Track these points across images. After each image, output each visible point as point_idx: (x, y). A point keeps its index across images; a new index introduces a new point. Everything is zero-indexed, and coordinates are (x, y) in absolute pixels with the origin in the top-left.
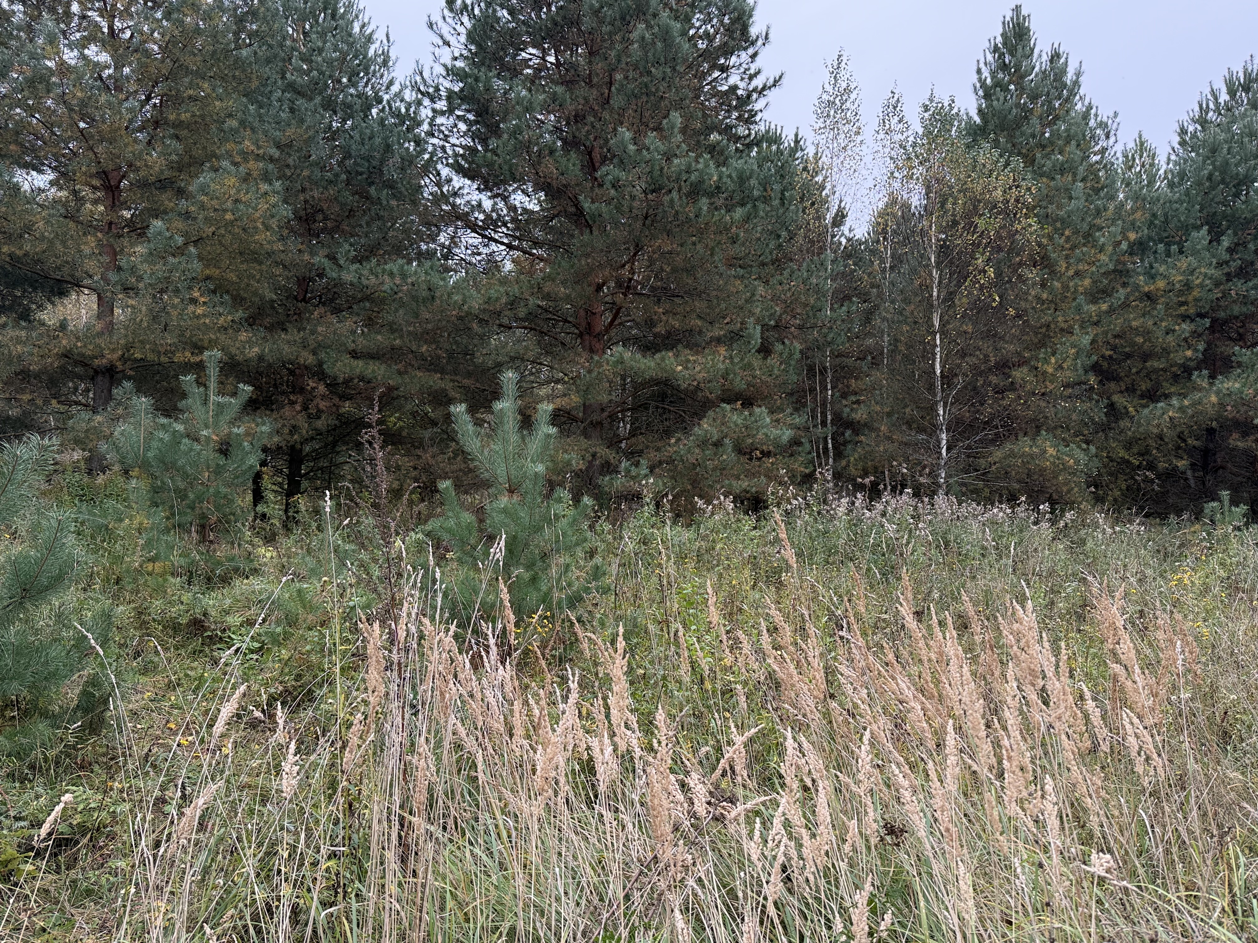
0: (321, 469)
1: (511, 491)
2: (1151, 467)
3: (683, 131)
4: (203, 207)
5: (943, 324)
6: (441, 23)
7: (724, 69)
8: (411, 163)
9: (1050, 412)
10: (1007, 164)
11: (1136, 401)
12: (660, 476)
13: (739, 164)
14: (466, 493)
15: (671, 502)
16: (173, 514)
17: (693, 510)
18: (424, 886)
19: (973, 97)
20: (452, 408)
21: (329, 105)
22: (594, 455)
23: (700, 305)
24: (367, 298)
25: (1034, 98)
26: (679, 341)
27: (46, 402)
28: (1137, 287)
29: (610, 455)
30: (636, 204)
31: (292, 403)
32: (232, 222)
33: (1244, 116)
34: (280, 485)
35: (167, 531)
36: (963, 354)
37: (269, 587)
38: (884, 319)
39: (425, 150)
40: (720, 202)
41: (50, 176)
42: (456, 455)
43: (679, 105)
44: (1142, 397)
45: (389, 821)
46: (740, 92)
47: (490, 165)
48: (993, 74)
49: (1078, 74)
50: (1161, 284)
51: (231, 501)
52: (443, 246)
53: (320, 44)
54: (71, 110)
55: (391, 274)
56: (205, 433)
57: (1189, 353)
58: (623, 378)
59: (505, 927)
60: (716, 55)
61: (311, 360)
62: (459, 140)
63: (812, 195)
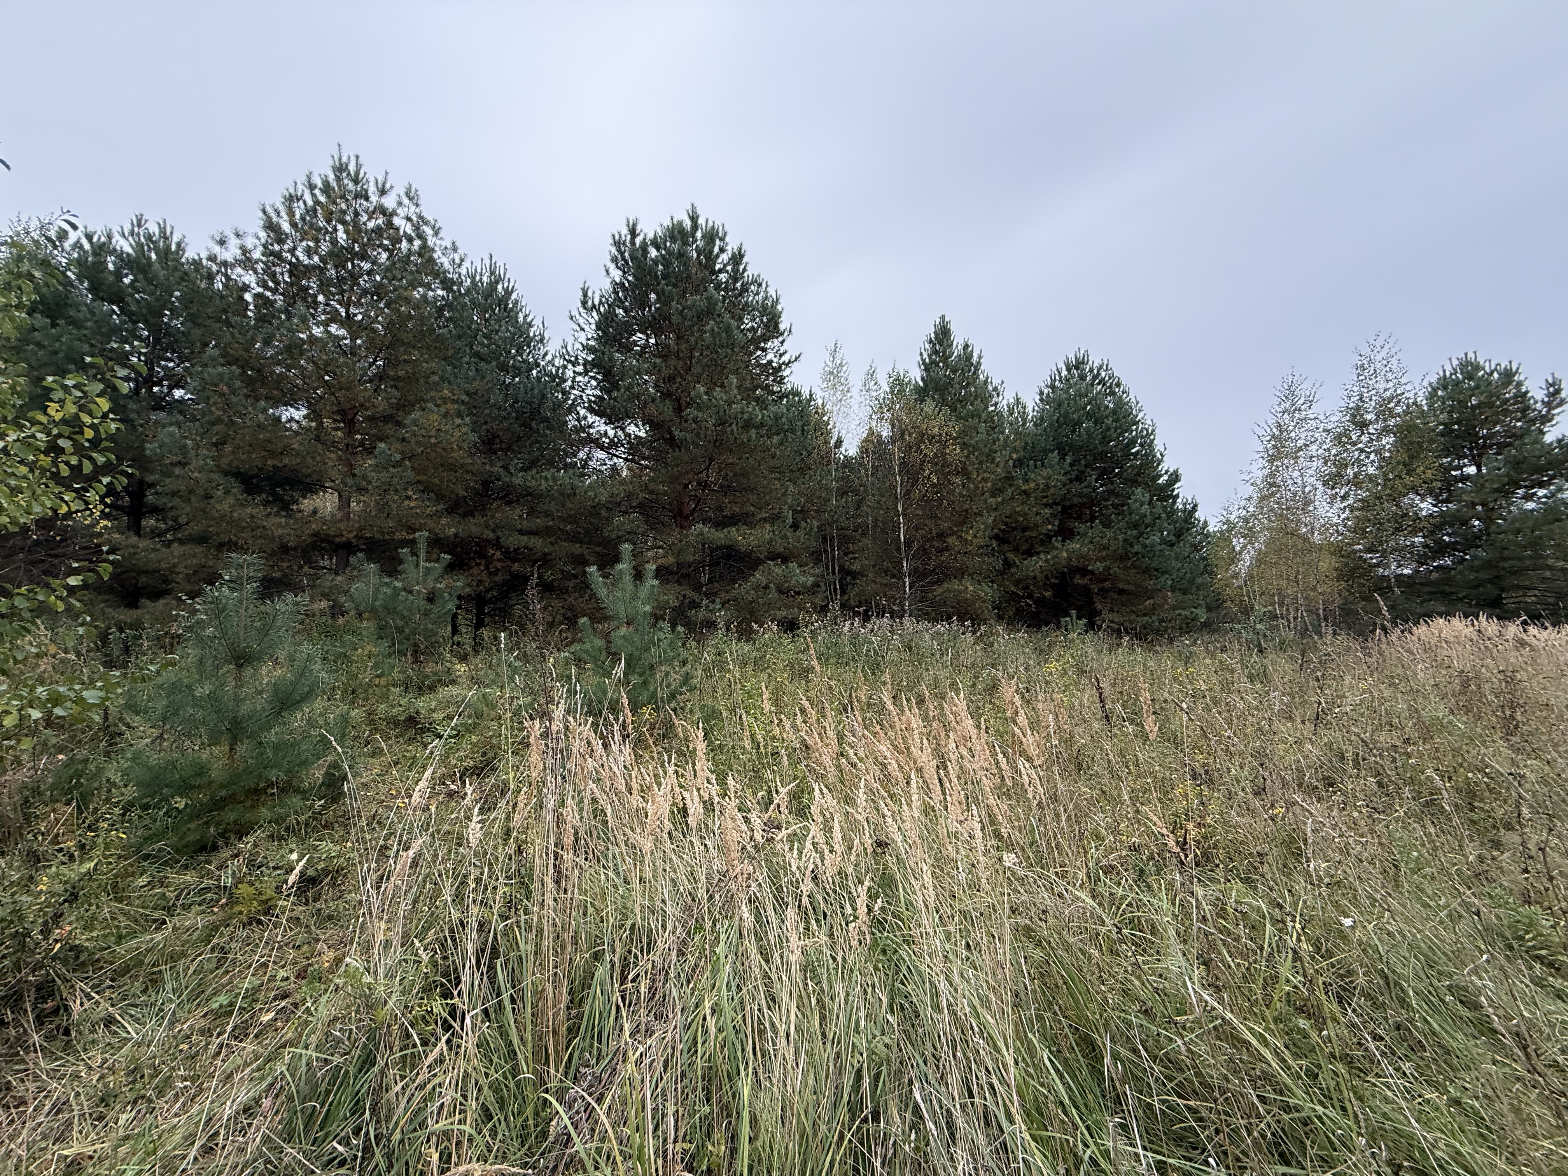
0: (499, 608)
1: (628, 624)
2: (1030, 596)
3: (739, 388)
4: (414, 434)
5: (904, 510)
6: (578, 316)
7: (764, 350)
8: (559, 406)
9: (970, 564)
10: (940, 410)
11: (1020, 557)
12: (729, 609)
13: (774, 409)
14: (598, 622)
15: (736, 627)
16: (394, 644)
17: (752, 631)
18: (572, 899)
19: (918, 370)
20: (587, 569)
21: (503, 367)
22: (684, 596)
23: (753, 498)
24: (530, 494)
25: (954, 371)
26: (740, 520)
27: (301, 567)
28: (1018, 487)
29: (696, 596)
30: (709, 433)
31: (478, 565)
32: (435, 445)
33: (1076, 384)
34: (471, 620)
35: (389, 656)
36: (917, 528)
37: (463, 692)
38: (868, 506)
39: (569, 399)
40: (763, 432)
41: (304, 411)
42: (591, 598)
43: (736, 372)
44: (1023, 554)
45: (547, 854)
46: (774, 365)
47: (613, 408)
48: (930, 356)
49: (980, 357)
50: (1032, 485)
51: (435, 634)
52: (582, 460)
53: (497, 327)
54: (318, 367)
55: (546, 479)
56: (417, 588)
57: (1050, 527)
58: (703, 545)
59: (629, 923)
60: (758, 341)
61: (491, 536)
62: (592, 392)
63: (821, 429)
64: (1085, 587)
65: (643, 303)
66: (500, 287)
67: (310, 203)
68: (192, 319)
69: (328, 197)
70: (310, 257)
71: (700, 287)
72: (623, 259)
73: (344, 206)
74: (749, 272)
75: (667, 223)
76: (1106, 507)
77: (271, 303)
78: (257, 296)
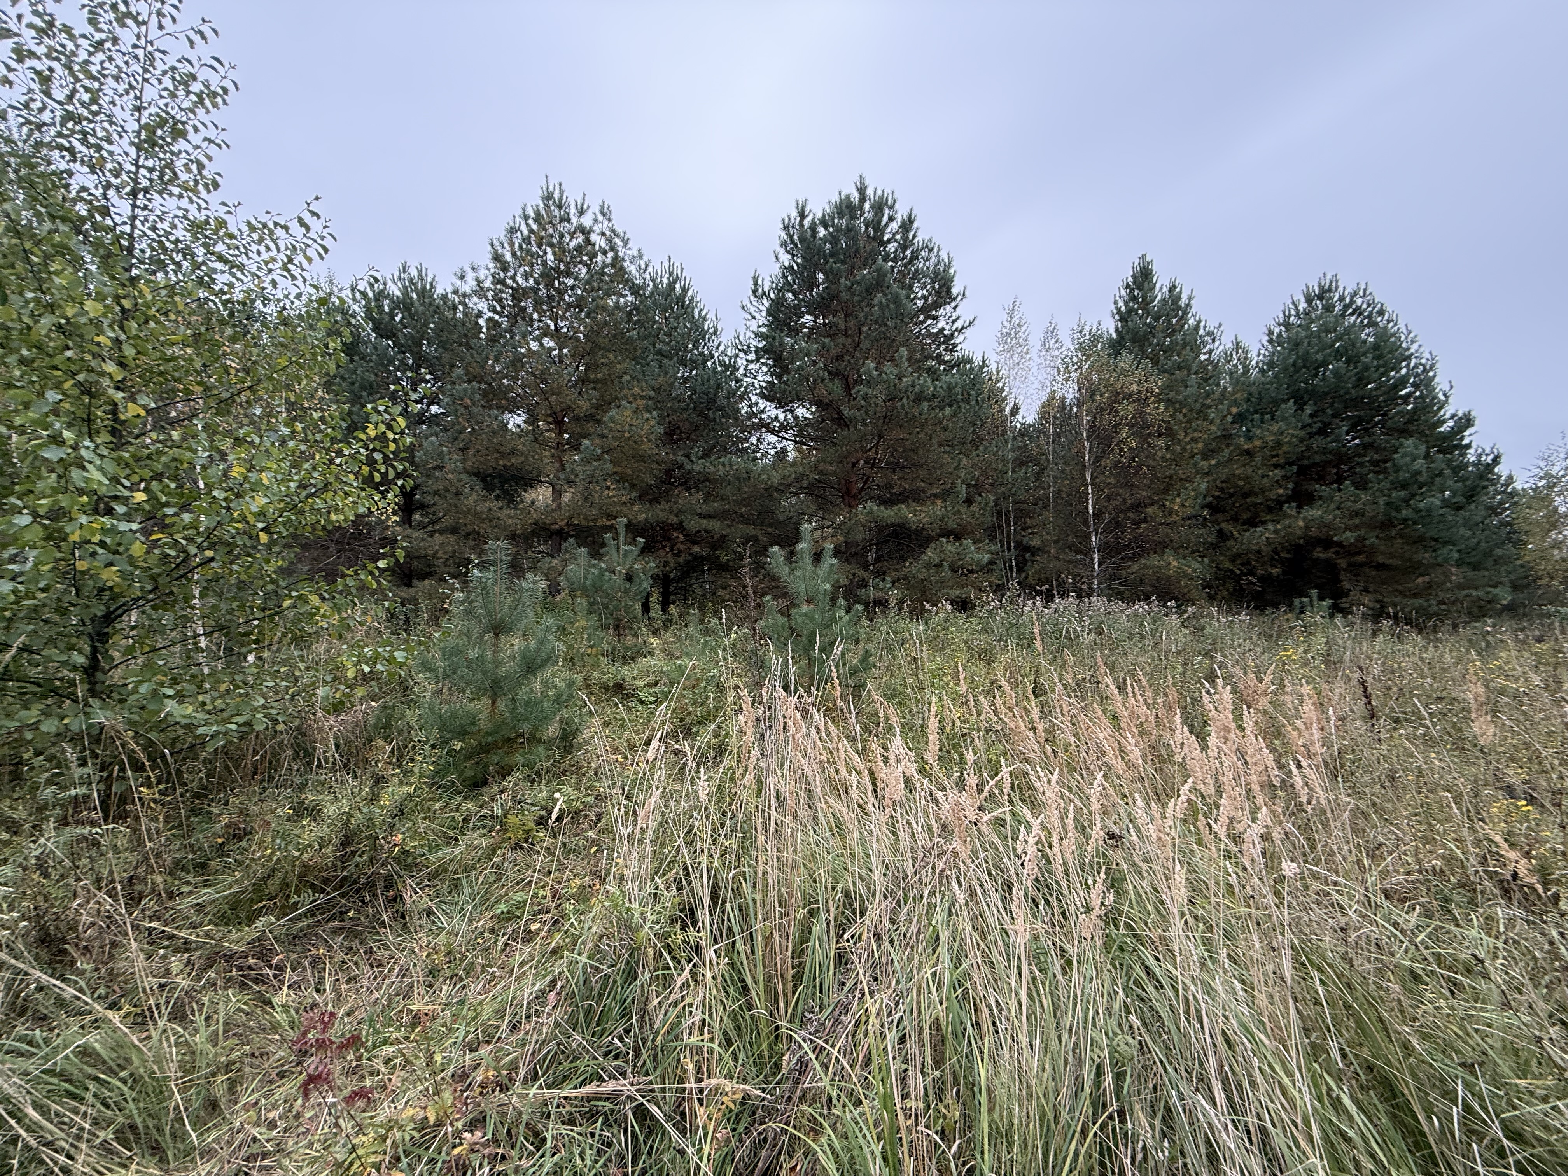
0: (682, 587)
1: (808, 602)
2: (1252, 573)
3: (909, 360)
4: (611, 430)
5: (1093, 479)
6: (749, 305)
7: (935, 318)
8: (733, 394)
9: (1174, 536)
10: (1139, 364)
11: (1239, 527)
12: (901, 588)
13: (948, 378)
15: (909, 606)
16: (601, 619)
19: (1112, 321)
20: (771, 549)
21: (683, 363)
23: (923, 473)
24: (708, 480)
25: (1157, 318)
26: (909, 497)
27: (526, 552)
28: (1238, 447)
29: (864, 575)
30: (879, 409)
31: (664, 547)
32: (628, 438)
33: (1319, 318)
34: (660, 599)
35: (597, 629)
36: (1108, 498)
37: (659, 663)
38: (1050, 477)
39: (742, 386)
40: (935, 404)
41: (525, 417)
43: (906, 344)
44: (1243, 524)
46: (946, 332)
47: (783, 392)
48: (1126, 304)
49: (1190, 298)
50: (1258, 443)
52: (753, 444)
53: (676, 324)
54: (535, 377)
55: (724, 465)
56: (618, 568)
57: (1281, 491)
58: (872, 524)
60: (929, 310)
61: (675, 520)
62: (764, 378)
63: (996, 396)
64: (1327, 561)
65: (811, 284)
66: (678, 286)
67: (526, 232)
68: (443, 345)
69: (540, 224)
70: (527, 280)
71: (869, 260)
72: (792, 241)
73: (551, 231)
74: (919, 238)
75: (835, 199)
76: (1361, 464)
77: (497, 324)
78: (490, 319)
